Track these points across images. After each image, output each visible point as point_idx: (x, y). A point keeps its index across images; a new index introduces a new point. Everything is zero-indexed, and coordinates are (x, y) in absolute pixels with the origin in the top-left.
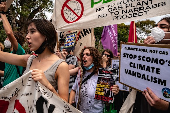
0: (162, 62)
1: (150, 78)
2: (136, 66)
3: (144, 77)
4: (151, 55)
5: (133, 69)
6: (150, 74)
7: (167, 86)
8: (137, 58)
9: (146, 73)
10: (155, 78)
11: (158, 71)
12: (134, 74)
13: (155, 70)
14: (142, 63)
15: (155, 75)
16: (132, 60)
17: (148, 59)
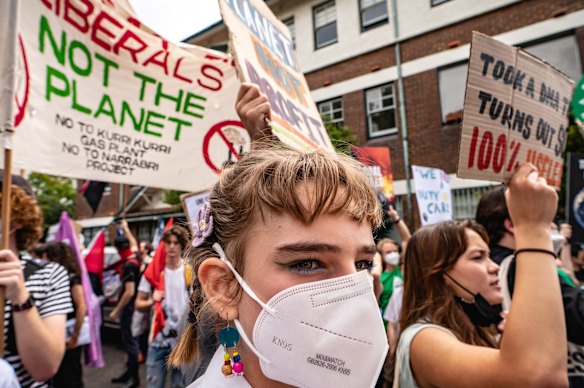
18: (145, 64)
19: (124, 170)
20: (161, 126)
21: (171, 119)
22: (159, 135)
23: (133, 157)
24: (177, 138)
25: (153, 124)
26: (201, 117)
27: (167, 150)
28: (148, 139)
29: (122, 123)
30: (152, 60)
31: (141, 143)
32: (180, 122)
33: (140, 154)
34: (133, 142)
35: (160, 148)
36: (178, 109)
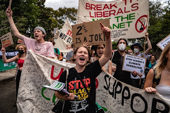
0: (141, 62)
1: (137, 67)
2: (132, 63)
3: (135, 67)
4: (138, 60)
5: (130, 64)
6: (137, 66)
7: (142, 69)
8: (133, 60)
9: (135, 65)
10: (139, 67)
11: (140, 65)
12: (131, 66)
13: (139, 65)
14: (134, 62)
15: (139, 66)
16: (130, 61)
17: (137, 61)
18: (117, 14)
19: (117, 37)
20: (125, 25)
21: (126, 23)
22: (125, 27)
23: (119, 34)
24: (129, 26)
25: (122, 25)
26: (134, 19)
27: (127, 30)
28: (122, 29)
29: (113, 28)
30: (118, 13)
31: (120, 31)
32: (129, 22)
33: (120, 33)
34: (118, 31)
35: (125, 30)
36: (128, 19)
